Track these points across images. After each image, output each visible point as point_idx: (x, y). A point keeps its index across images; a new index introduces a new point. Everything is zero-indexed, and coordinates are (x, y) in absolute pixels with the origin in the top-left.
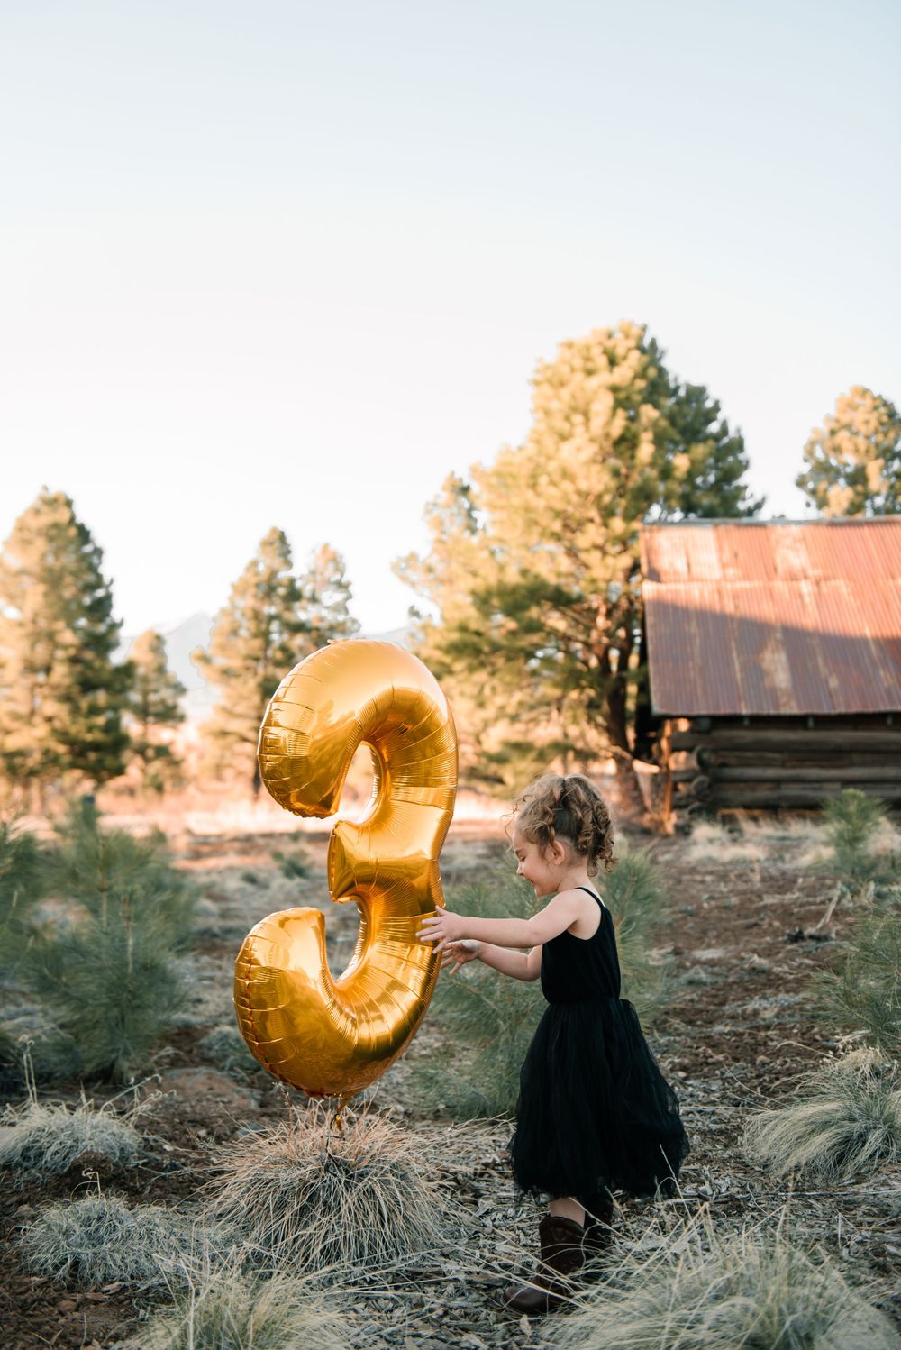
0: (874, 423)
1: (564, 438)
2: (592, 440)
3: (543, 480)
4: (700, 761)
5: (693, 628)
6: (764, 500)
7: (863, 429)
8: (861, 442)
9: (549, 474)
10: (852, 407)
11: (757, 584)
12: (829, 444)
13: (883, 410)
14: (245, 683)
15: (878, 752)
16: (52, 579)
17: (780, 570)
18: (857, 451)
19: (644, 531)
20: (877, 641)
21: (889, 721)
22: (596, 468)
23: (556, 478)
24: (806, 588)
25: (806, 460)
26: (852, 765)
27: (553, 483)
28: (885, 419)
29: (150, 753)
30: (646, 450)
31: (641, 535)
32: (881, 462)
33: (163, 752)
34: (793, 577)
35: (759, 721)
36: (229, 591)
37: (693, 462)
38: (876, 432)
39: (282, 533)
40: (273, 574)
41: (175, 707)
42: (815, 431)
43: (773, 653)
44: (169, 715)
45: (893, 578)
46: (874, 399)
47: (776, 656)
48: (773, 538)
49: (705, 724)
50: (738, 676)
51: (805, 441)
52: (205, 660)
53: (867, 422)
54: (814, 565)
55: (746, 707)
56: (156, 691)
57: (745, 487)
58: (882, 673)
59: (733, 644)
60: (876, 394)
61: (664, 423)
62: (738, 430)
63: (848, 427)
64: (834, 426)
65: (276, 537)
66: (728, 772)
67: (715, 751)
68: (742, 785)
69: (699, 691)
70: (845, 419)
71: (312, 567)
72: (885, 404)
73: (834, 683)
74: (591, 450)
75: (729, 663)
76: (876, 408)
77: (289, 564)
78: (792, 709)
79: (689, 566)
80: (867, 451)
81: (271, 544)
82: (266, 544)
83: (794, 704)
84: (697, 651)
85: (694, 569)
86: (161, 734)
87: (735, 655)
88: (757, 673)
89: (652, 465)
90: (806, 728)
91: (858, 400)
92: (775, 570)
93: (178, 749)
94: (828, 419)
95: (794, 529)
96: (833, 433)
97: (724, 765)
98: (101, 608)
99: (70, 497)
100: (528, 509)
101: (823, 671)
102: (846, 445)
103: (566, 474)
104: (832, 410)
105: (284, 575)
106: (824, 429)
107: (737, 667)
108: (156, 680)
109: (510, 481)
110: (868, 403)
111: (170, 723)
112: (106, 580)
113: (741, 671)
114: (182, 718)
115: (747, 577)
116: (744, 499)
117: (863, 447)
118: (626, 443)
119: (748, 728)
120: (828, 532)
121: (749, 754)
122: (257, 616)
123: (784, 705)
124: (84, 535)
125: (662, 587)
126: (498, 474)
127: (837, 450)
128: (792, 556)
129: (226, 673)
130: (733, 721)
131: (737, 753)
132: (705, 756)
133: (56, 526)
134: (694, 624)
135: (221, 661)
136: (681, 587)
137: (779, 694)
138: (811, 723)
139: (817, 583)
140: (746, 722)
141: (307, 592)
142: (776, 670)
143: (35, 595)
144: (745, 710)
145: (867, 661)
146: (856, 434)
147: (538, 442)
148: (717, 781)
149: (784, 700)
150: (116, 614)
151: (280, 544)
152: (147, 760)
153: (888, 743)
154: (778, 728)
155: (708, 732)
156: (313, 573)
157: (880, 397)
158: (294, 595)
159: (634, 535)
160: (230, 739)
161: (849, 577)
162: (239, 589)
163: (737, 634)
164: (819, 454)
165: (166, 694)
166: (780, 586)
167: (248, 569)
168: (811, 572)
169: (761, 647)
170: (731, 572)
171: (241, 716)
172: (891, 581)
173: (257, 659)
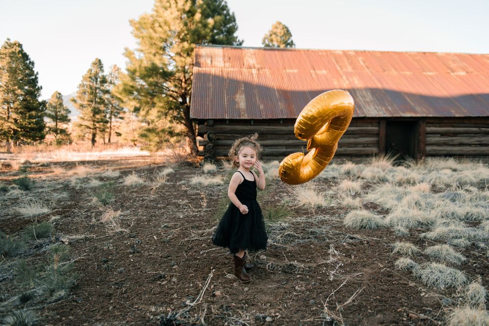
0: (282, 33)
1: (166, 9)
2: (178, 11)
3: (157, 25)
4: (209, 137)
5: (211, 85)
6: (243, 41)
7: (279, 35)
8: (279, 38)
9: (159, 23)
10: (276, 28)
11: (236, 69)
12: (270, 38)
13: (285, 29)
14: (88, 109)
15: (277, 134)
16: (13, 72)
17: (245, 64)
18: (277, 41)
19: (196, 48)
20: (278, 90)
21: (281, 122)
22: (178, 21)
23: (162, 24)
24: (254, 71)
25: (263, 44)
26: (268, 139)
27: (160, 26)
28: (286, 32)
29: (59, 131)
30: (198, 16)
31: (195, 50)
32: (284, 45)
33: (63, 131)
34: (250, 68)
35: (232, 122)
36: (82, 79)
37: (215, 22)
38: (283, 36)
39: (100, 60)
40: (97, 74)
41: (67, 117)
42: (266, 35)
43: (240, 95)
44: (65, 119)
45: (285, 69)
46: (283, 26)
47: (241, 96)
48: (244, 53)
49: (211, 122)
50: (226, 103)
51: (263, 38)
52: (74, 101)
53: (280, 33)
54: (258, 63)
55: (228, 116)
56: (60, 112)
57: (237, 37)
58: (280, 104)
59: (225, 91)
60: (283, 24)
61: (205, 6)
62: (233, 13)
63: (275, 34)
64: (271, 33)
65: (97, 61)
66: (220, 142)
67: (214, 134)
68: (226, 147)
69: (210, 109)
70: (275, 31)
71: (110, 72)
72: (286, 27)
73: (262, 107)
74: (177, 14)
75: (223, 99)
76: (283, 28)
77: (103, 71)
78: (245, 117)
79: (212, 61)
80: (280, 42)
81: (96, 64)
82: (95, 64)
83: (246, 115)
84: (211, 93)
85: (213, 63)
86: (62, 126)
87: (225, 95)
88: (233, 102)
89: (200, 22)
90: (251, 125)
91: (278, 26)
92: (244, 65)
93: (70, 131)
94: (269, 31)
95: (251, 50)
96: (271, 35)
97: (219, 139)
98: (33, 82)
99: (21, 43)
100: (151, 38)
101: (258, 102)
102: (274, 39)
103: (166, 23)
104: (271, 28)
105: (100, 74)
106: (268, 34)
107: (226, 100)
108: (60, 108)
109: (144, 25)
110: (281, 27)
111: (66, 122)
112: (35, 73)
113: (227, 102)
114: (69, 120)
115: (233, 67)
116: (236, 42)
117: (279, 40)
118: (191, 13)
119: (228, 125)
120: (264, 52)
121: (229, 135)
122: (91, 88)
123: (242, 116)
124: (25, 57)
125: (200, 69)
126: (139, 23)
127: (272, 41)
128: (250, 60)
129: (82, 106)
130: (222, 121)
131: (224, 135)
132: (211, 136)
133: (13, 53)
134: (211, 83)
135: (79, 102)
136: (208, 69)
137: (241, 111)
138: (252, 123)
139: (258, 70)
140: (227, 122)
141: (109, 80)
142: (241, 101)
143: (6, 77)
144: (227, 118)
145: (274, 99)
146: (278, 36)
147: (157, 11)
148: (216, 146)
149: (242, 113)
150: (39, 85)
151: (99, 64)
152: (57, 134)
153: (280, 131)
154: (240, 125)
155: (213, 126)
156: (111, 74)
157: (284, 25)
158: (104, 81)
159: (192, 50)
160: (83, 127)
161: (270, 69)
162: (84, 78)
163: (227, 88)
164: (267, 42)
165: (63, 112)
166: (245, 70)
167: (88, 72)
168: (256, 66)
169: (236, 93)
170: (227, 64)
171: (87, 120)
172: (284, 70)
173: (92, 101)
